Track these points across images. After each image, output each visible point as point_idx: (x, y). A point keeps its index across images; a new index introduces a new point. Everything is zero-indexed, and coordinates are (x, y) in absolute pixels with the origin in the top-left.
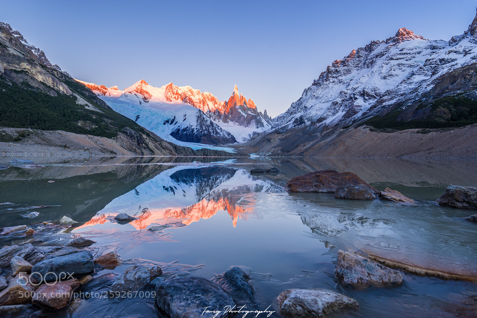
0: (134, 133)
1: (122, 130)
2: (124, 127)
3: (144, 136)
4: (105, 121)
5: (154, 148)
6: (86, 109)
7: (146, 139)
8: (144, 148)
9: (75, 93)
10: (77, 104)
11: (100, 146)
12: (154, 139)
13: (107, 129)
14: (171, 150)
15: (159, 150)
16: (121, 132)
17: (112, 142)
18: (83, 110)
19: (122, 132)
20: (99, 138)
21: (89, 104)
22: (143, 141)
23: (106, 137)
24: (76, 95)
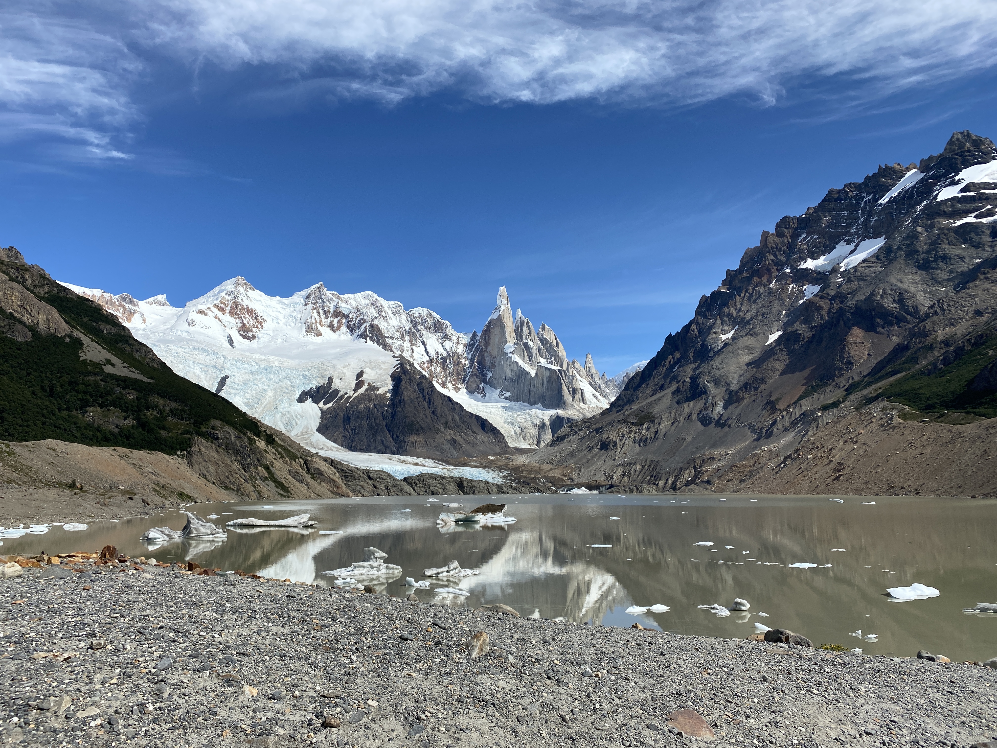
0: (236, 437)
1: (204, 430)
2: (207, 419)
3: (262, 444)
4: (156, 406)
5: (289, 477)
6: (109, 374)
7: (266, 452)
8: (264, 479)
9: (77, 329)
10: (81, 359)
11: (150, 479)
12: (286, 450)
13: (164, 428)
14: (334, 481)
15: (301, 481)
16: (200, 435)
17: (178, 465)
18: (99, 378)
19: (202, 435)
20: (143, 454)
21: (114, 359)
22: (258, 460)
23: (163, 451)
24: (81, 336)
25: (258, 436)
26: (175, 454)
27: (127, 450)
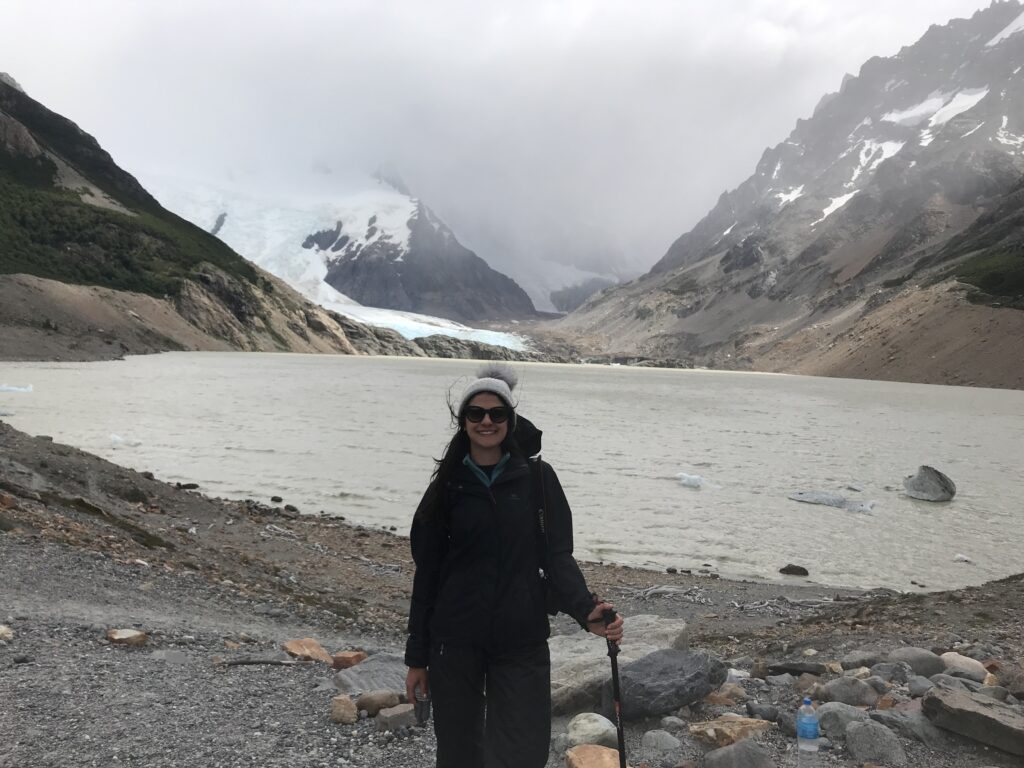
0: (229, 282)
4: (141, 244)
5: (287, 329)
6: (87, 205)
7: (263, 301)
9: (49, 150)
10: (56, 186)
11: (134, 323)
12: (285, 299)
13: (148, 269)
14: (337, 337)
15: (301, 335)
16: (190, 278)
17: (166, 309)
18: (76, 208)
19: (193, 278)
20: (127, 295)
21: (93, 188)
22: (254, 309)
23: (148, 293)
24: (54, 158)
25: (254, 282)
26: (163, 298)
27: (109, 291)
